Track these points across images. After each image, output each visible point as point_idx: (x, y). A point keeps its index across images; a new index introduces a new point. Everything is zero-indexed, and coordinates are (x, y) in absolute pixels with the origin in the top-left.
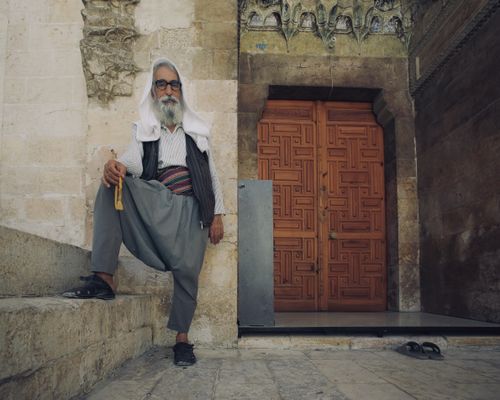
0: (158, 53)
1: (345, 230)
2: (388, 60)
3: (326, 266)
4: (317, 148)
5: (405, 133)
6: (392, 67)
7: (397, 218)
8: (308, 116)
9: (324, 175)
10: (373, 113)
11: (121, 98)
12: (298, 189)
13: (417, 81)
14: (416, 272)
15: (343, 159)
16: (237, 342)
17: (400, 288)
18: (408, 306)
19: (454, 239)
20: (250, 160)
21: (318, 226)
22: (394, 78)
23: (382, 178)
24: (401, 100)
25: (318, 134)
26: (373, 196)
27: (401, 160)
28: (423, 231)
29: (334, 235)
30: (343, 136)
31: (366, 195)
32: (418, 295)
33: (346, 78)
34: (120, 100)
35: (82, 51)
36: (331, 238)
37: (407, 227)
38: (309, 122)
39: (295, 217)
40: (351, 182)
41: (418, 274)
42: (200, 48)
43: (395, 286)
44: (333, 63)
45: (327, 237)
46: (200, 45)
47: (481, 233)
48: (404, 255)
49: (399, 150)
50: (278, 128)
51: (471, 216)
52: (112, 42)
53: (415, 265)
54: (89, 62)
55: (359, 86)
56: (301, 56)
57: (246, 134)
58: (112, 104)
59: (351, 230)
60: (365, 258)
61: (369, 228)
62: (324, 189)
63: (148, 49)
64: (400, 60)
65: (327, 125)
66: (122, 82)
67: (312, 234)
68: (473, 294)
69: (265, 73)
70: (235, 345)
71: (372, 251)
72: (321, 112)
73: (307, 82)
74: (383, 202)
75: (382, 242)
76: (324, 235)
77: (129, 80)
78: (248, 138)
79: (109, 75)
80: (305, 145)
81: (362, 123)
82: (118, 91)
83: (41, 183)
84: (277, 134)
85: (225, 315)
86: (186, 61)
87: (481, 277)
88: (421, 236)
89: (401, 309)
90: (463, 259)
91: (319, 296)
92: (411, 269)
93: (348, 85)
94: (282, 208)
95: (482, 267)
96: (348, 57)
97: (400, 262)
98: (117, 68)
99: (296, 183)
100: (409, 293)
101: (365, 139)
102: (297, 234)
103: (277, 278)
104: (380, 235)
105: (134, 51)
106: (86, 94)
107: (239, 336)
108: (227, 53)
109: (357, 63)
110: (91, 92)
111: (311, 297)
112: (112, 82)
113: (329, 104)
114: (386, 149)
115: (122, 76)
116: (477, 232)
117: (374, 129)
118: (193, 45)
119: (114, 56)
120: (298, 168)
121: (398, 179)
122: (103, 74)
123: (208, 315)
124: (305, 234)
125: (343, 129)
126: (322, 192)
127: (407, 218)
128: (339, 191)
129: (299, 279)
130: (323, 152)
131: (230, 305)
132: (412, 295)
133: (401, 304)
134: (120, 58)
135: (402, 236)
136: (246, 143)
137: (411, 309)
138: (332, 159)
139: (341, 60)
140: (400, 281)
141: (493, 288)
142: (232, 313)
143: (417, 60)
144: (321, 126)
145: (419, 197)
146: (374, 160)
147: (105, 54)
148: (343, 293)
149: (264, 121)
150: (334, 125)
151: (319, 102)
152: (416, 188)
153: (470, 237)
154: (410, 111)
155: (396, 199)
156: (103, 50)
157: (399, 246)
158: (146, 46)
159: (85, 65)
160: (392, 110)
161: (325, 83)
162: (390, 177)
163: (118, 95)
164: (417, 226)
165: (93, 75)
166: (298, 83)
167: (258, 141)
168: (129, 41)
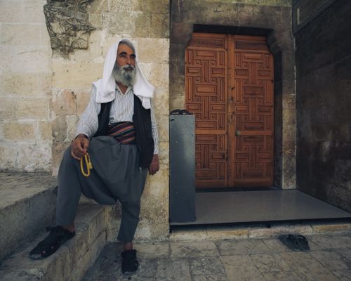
0: (108, 15)
1: (246, 129)
2: (278, 8)
3: (233, 155)
4: (228, 69)
5: (289, 62)
6: (281, 13)
7: (282, 123)
8: (222, 45)
9: (233, 89)
10: (267, 44)
11: (79, 51)
12: (214, 99)
13: (298, 26)
14: (294, 160)
15: (245, 77)
16: (168, 236)
17: (283, 172)
18: (288, 185)
19: (319, 144)
20: (180, 80)
21: (228, 126)
22: (282, 22)
23: (272, 92)
24: (286, 39)
25: (228, 59)
26: (266, 104)
27: (285, 82)
28: (299, 133)
29: (239, 133)
30: (246, 60)
31: (261, 104)
32: (294, 177)
33: (249, 20)
34: (78, 52)
35: (46, 15)
36: (236, 135)
37: (288, 129)
38: (222, 50)
39: (212, 120)
40: (251, 94)
41: (295, 163)
42: (141, 13)
43: (280, 171)
44: (239, 9)
45: (234, 134)
46: (141, 10)
47: (337, 145)
48: (286, 150)
49: (284, 74)
50: (200, 53)
51: (331, 132)
52: (70, 6)
53: (293, 156)
54: (51, 24)
55: (258, 26)
56: (216, 3)
57: (176, 60)
58: (71, 56)
59: (251, 129)
60: (260, 149)
61: (262, 127)
62: (232, 98)
63: (100, 12)
64: (286, 9)
65: (236, 52)
66: (80, 39)
67: (224, 132)
68: (330, 186)
69: (191, 15)
70: (167, 239)
71: (265, 144)
72: (231, 43)
73: (221, 23)
74: (272, 109)
75: (272, 137)
76: (232, 133)
77: (85, 37)
78: (178, 64)
79: (69, 34)
80: (219, 66)
81: (260, 51)
82: (76, 46)
83: (16, 110)
84: (199, 58)
85: (160, 217)
86: (131, 22)
87: (335, 175)
88: (297, 136)
89: (283, 188)
90: (324, 160)
91: (227, 178)
92: (290, 159)
93: (250, 26)
94: (203, 112)
95: (337, 169)
96: (250, 5)
97: (283, 154)
98: (75, 28)
99: (212, 95)
100: (289, 176)
101: (261, 63)
102: (213, 132)
103: (199, 164)
104: (270, 132)
105: (89, 12)
106: (50, 47)
107: (170, 232)
108: (161, 17)
109: (257, 10)
110: (54, 46)
111: (222, 178)
112: (71, 39)
113: (236, 37)
114: (275, 71)
115: (79, 34)
116: (334, 144)
117: (267, 56)
118: (135, 10)
119: (73, 19)
120: (214, 83)
121: (283, 95)
122: (63, 33)
123: (147, 217)
124: (218, 132)
125: (247, 55)
126: (231, 102)
127: (289, 124)
128: (243, 100)
129: (214, 164)
130: (232, 72)
131: (164, 210)
132: (290, 178)
133: (283, 184)
134: (77, 20)
135: (285, 136)
136: (177, 67)
137: (290, 187)
138: (239, 77)
139: (245, 7)
140: (283, 168)
141: (343, 185)
142: (165, 216)
143: (298, 10)
144: (231, 54)
145: (297, 109)
146: (267, 78)
147: (65, 18)
148: (244, 174)
149: (189, 48)
150: (240, 52)
151: (230, 35)
152: (295, 101)
153: (330, 146)
154: (292, 46)
155: (281, 110)
156: (63, 14)
157: (283, 143)
158: (99, 9)
159: (49, 26)
160: (279, 45)
161: (233, 24)
162: (278, 92)
163: (76, 48)
164: (295, 129)
165: (56, 34)
166: (215, 23)
167: (186, 63)
168: (84, 5)
